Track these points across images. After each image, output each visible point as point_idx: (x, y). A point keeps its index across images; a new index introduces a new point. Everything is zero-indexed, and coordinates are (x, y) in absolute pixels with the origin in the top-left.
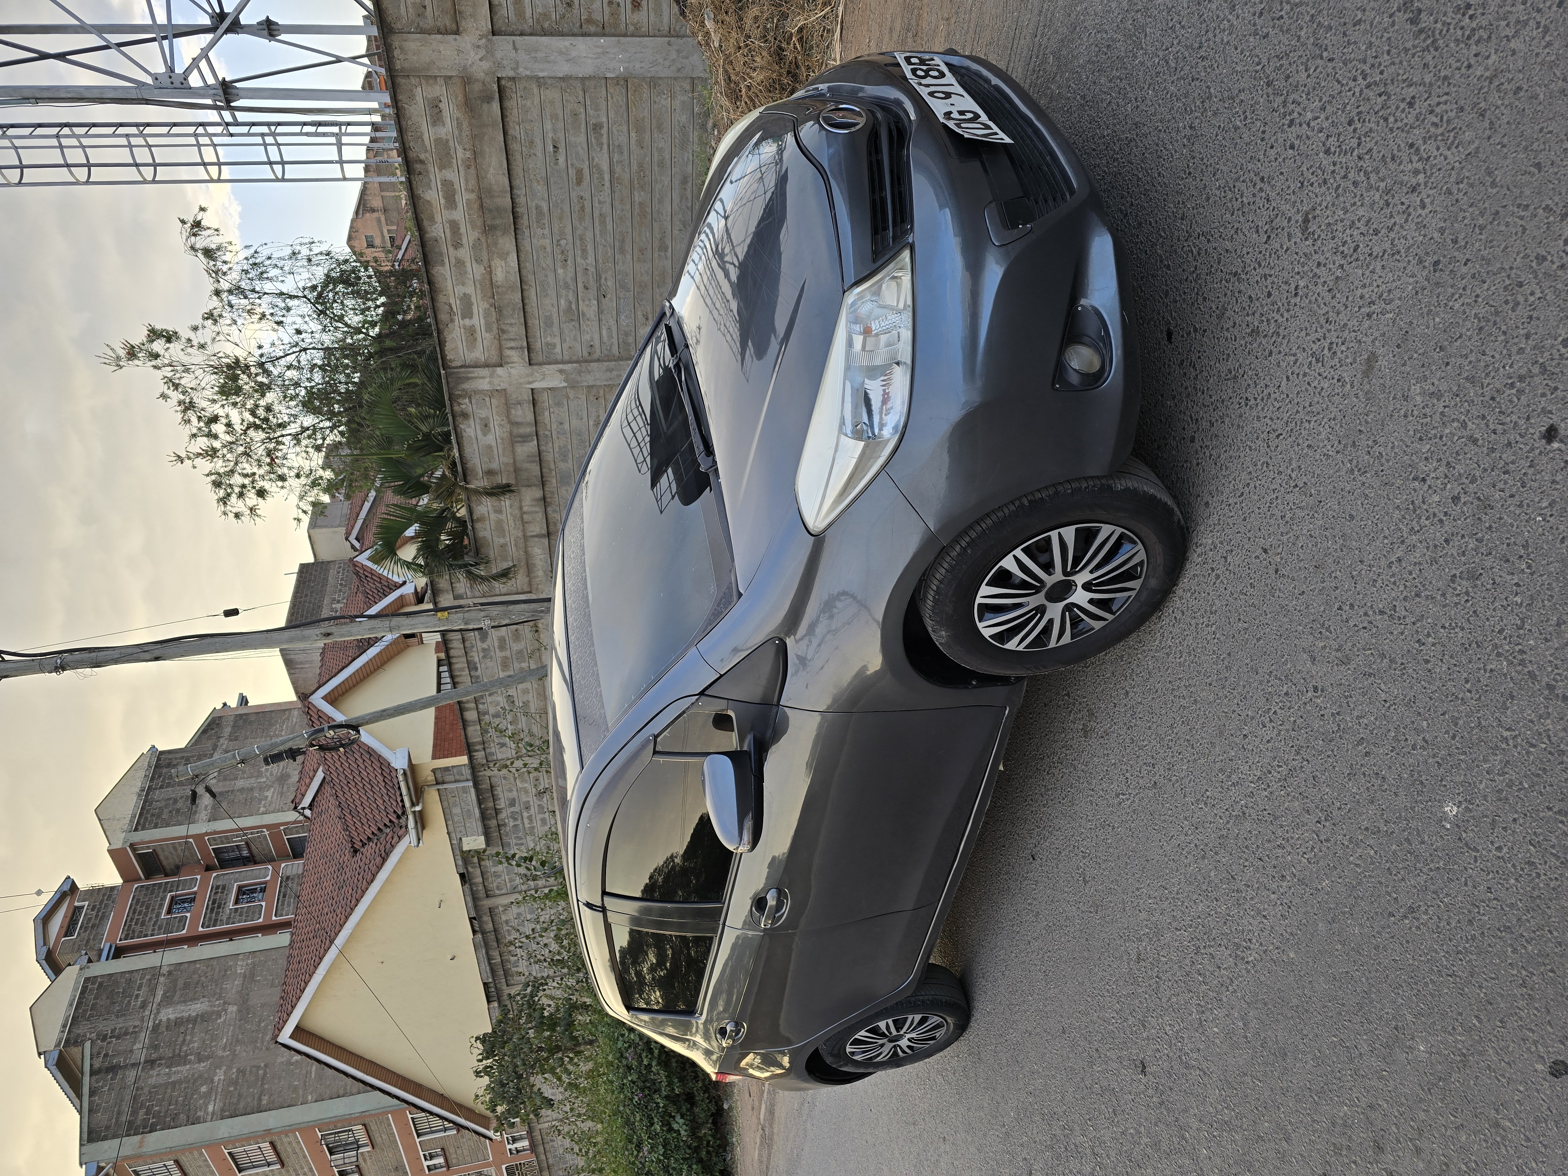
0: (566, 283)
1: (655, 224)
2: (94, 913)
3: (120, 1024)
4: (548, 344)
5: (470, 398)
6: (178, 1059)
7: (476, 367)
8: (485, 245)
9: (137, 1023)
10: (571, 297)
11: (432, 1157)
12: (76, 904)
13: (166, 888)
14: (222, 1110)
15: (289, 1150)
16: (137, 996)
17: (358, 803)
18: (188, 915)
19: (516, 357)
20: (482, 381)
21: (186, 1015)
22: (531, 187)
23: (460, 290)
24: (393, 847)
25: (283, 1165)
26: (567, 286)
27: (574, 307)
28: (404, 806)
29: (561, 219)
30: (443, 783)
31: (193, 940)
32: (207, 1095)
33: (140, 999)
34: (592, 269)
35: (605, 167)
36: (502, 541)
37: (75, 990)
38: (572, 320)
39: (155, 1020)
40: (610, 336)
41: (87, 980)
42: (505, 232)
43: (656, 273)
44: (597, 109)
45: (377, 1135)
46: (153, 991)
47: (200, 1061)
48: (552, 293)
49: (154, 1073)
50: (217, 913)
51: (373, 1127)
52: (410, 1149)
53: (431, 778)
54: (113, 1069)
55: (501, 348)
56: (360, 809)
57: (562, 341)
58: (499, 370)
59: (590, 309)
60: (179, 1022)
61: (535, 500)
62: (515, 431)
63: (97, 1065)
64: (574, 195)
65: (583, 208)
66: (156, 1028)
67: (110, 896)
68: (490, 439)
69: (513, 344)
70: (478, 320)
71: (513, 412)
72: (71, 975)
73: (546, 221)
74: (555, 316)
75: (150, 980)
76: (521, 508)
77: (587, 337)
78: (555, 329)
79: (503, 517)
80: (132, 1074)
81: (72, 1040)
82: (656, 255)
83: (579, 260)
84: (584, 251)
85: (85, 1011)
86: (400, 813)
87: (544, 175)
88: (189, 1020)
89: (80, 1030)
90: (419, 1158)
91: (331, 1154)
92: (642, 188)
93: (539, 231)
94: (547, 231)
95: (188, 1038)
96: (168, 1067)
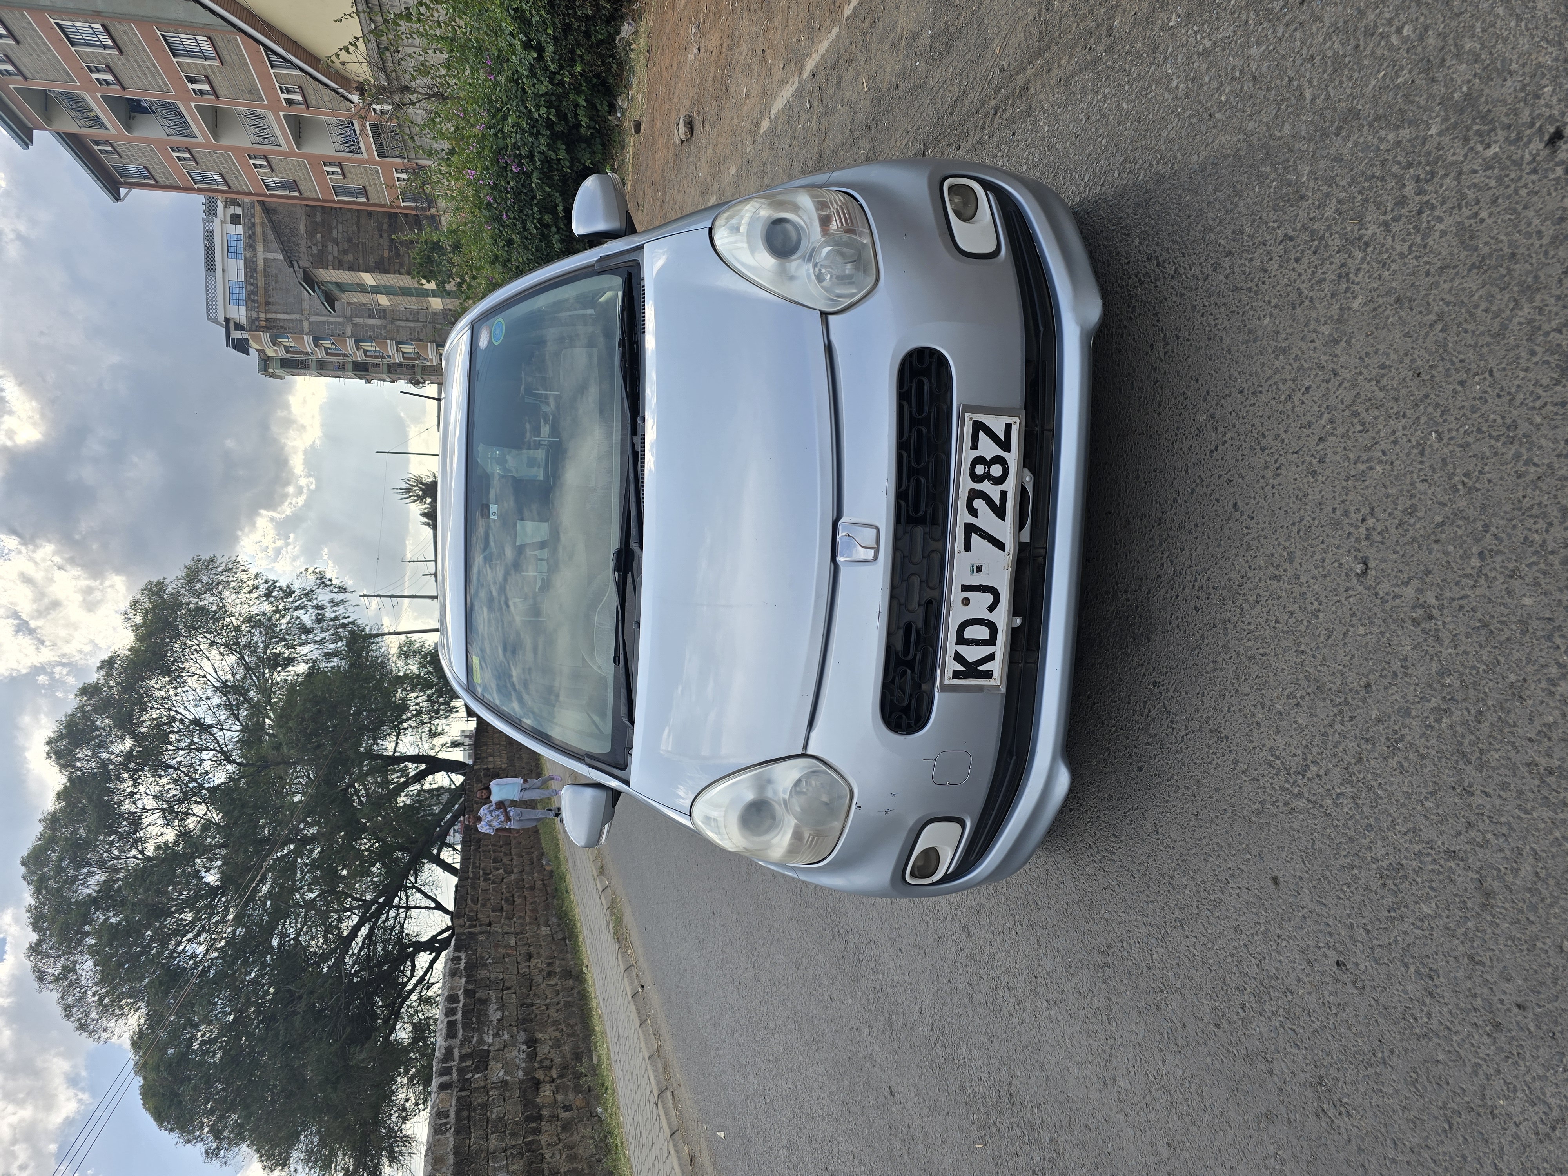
11: (288, 92)
15: (126, 38)
25: (121, 52)
45: (225, 52)
51: (220, 43)
52: (264, 77)
90: (274, 88)
91: (175, 55)
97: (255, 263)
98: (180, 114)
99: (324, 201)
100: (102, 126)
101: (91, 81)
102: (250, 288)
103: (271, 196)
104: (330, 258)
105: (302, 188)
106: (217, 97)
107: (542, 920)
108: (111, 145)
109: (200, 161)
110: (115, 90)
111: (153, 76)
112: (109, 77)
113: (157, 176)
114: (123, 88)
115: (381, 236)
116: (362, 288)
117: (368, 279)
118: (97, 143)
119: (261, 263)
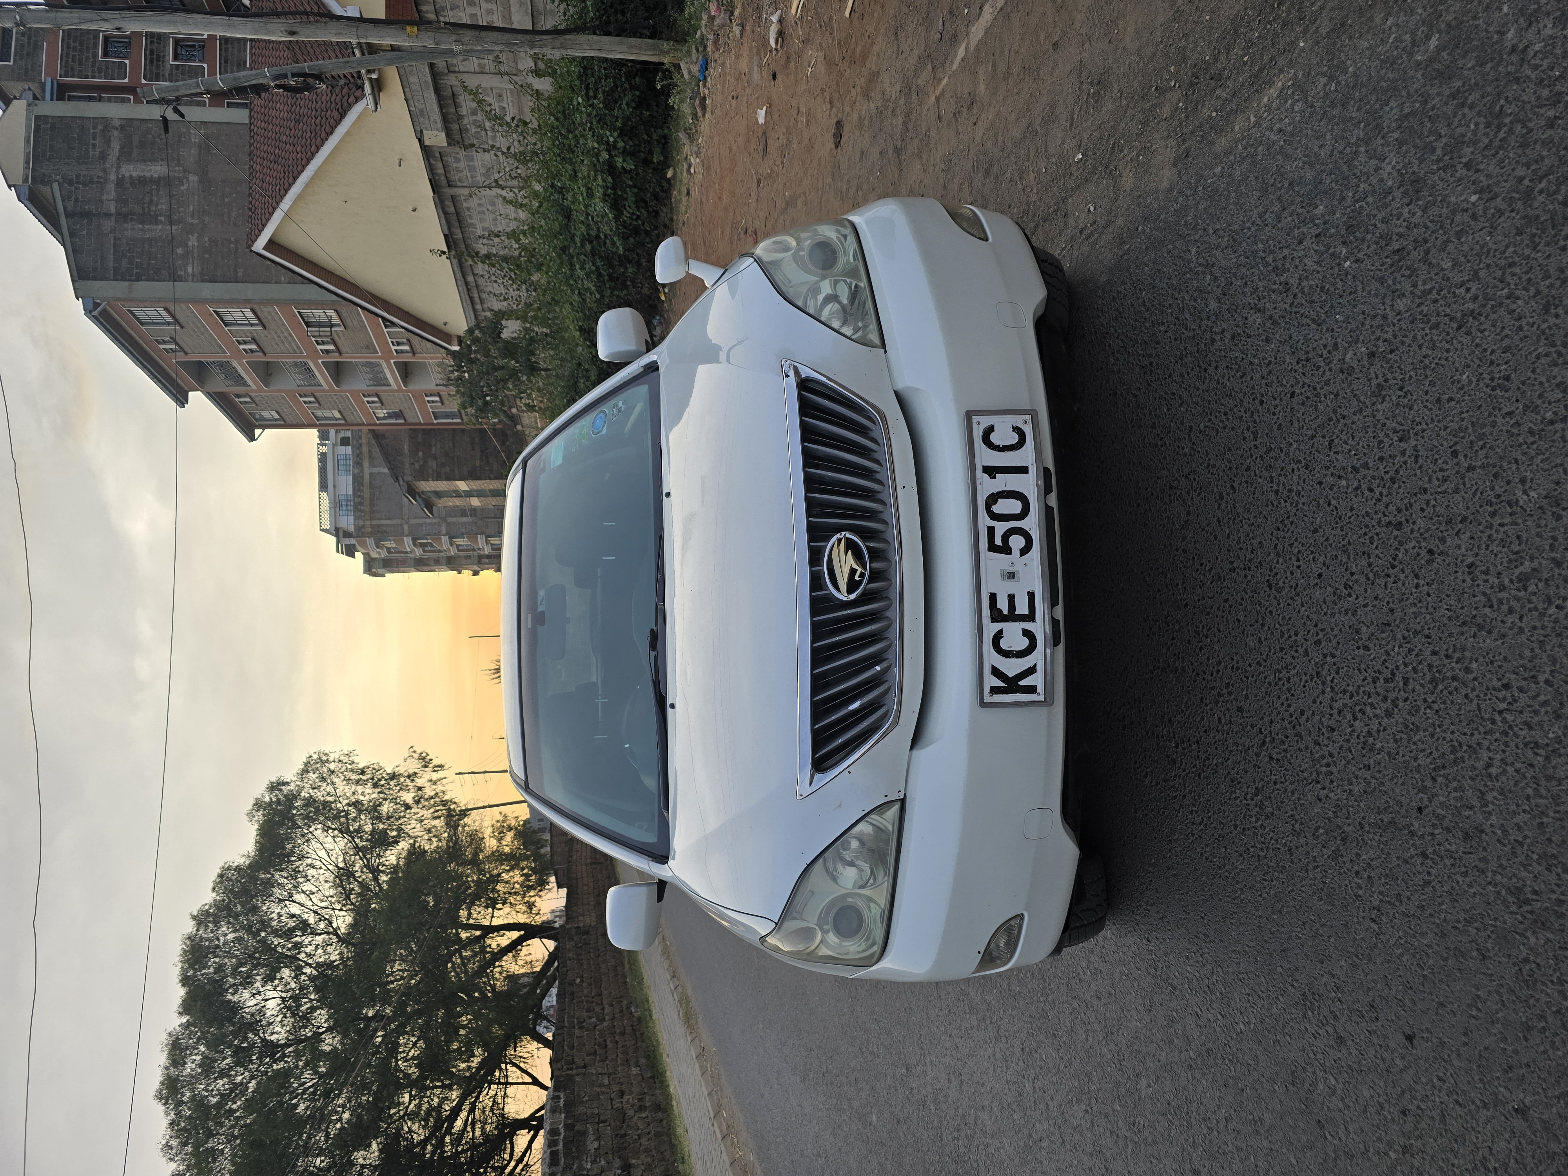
2: (25, 39)
3: (82, 171)
6: (149, 218)
9: (100, 173)
11: (398, 344)
14: (202, 274)
15: (269, 317)
16: (94, 146)
18: (127, 62)
21: (148, 175)
24: (350, 106)
25: (264, 327)
31: (138, 92)
32: (185, 257)
33: (98, 150)
37: (28, 126)
39: (118, 172)
41: (38, 118)
45: (348, 320)
46: (107, 143)
47: (171, 224)
49: (129, 226)
50: (158, 66)
51: (344, 314)
52: (379, 335)
54: (87, 215)
60: (142, 182)
63: (70, 208)
66: (120, 182)
72: (20, 109)
75: (103, 131)
80: (108, 224)
81: (38, 178)
85: (44, 150)
88: (152, 180)
89: (44, 170)
90: (387, 343)
91: (308, 326)
95: (155, 198)
96: (140, 223)
97: (362, 478)
98: (309, 370)
99: (425, 424)
100: (245, 384)
101: (239, 350)
102: (357, 500)
103: (380, 424)
104: (430, 471)
105: (406, 416)
106: (340, 354)
107: (632, 1062)
108: (250, 397)
109: (322, 403)
110: (259, 357)
111: (289, 343)
112: (254, 347)
113: (286, 418)
114: (265, 354)
115: (473, 449)
116: (458, 494)
117: (462, 486)
118: (238, 396)
119: (367, 477)
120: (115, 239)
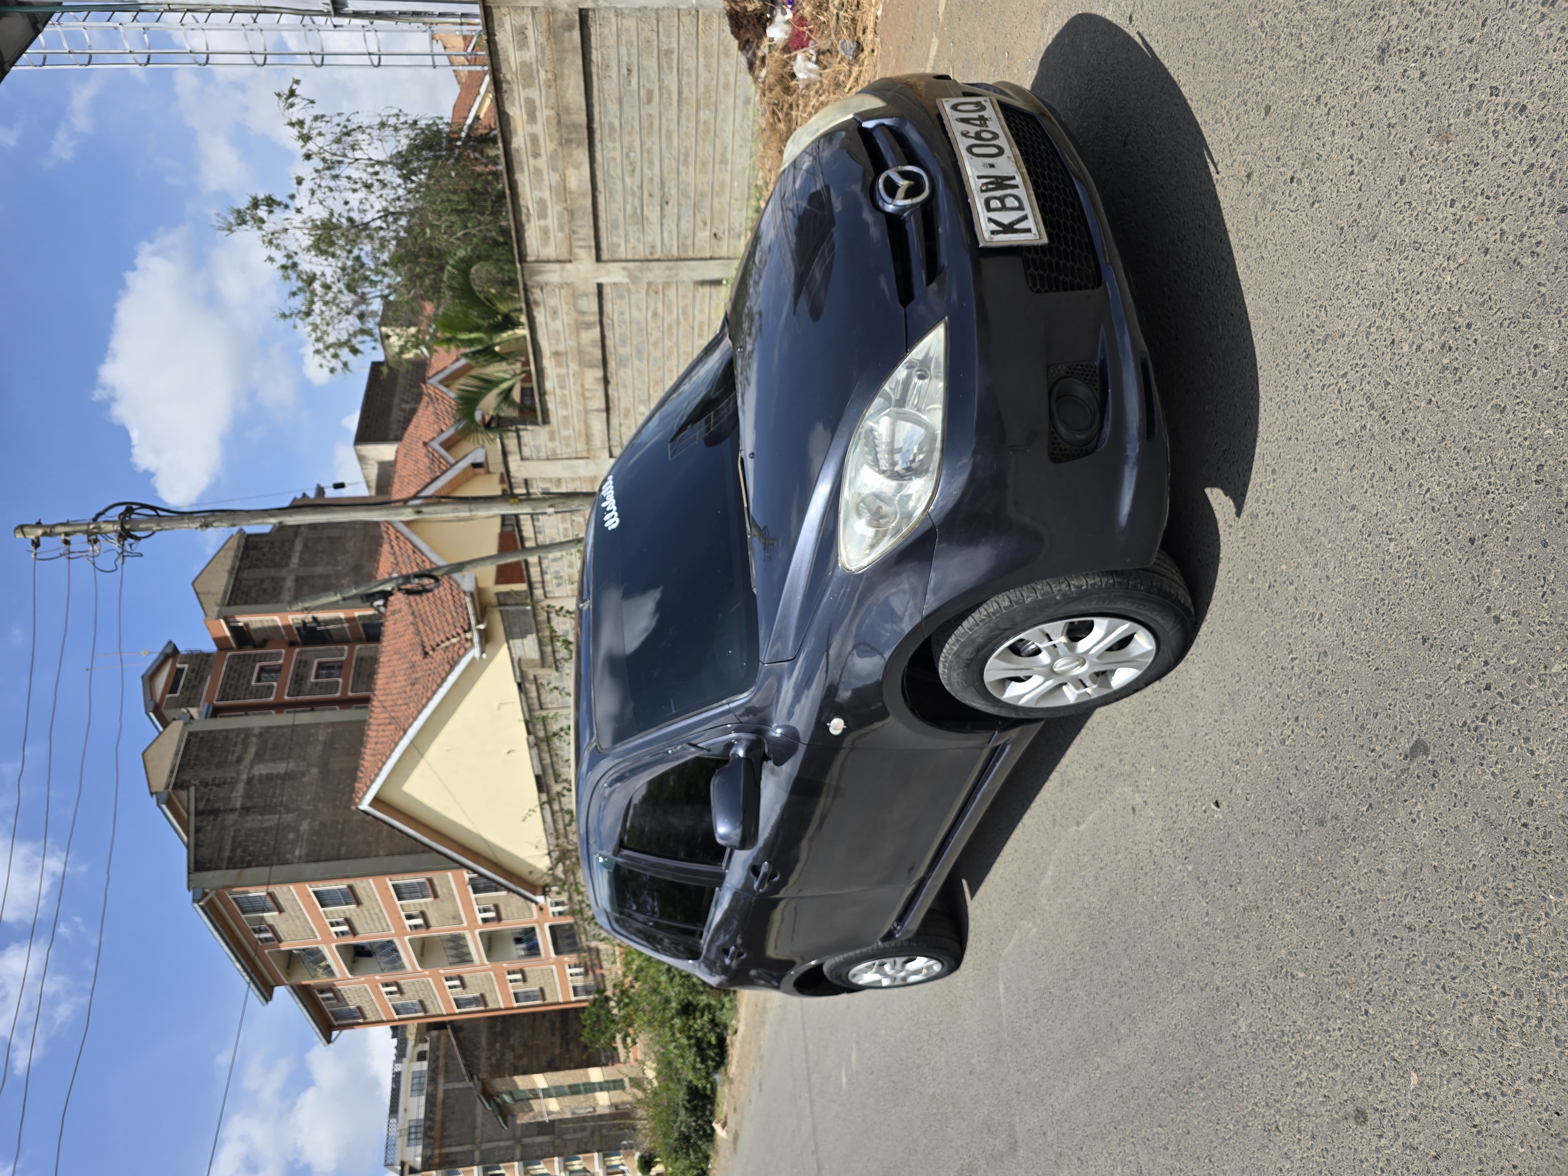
0: (632, 191)
1: (717, 141)
2: (194, 675)
3: (219, 774)
4: (613, 244)
5: (542, 289)
6: (268, 809)
7: (549, 261)
8: (560, 155)
9: (234, 775)
10: (637, 202)
11: (485, 910)
12: (178, 666)
13: (256, 658)
14: (307, 856)
15: (364, 893)
16: (233, 752)
17: (429, 614)
18: (275, 684)
19: (586, 256)
20: (553, 275)
21: (275, 771)
22: (605, 105)
23: (537, 194)
24: (460, 657)
26: (633, 194)
27: (639, 211)
28: (469, 624)
29: (630, 133)
30: (505, 605)
31: (279, 707)
32: (294, 842)
33: (236, 755)
34: (657, 179)
35: (674, 88)
36: (565, 413)
37: (180, 742)
38: (636, 223)
39: (249, 772)
40: (671, 238)
41: (190, 734)
42: (579, 144)
43: (716, 184)
44: (669, 36)
45: (438, 889)
46: (245, 749)
47: (288, 811)
48: (619, 198)
49: (249, 818)
50: (300, 685)
51: (436, 882)
52: (466, 902)
53: (494, 600)
54: (215, 812)
55: (571, 246)
56: (431, 619)
57: (627, 241)
58: (568, 266)
59: (653, 214)
60: (269, 778)
61: (597, 379)
62: (581, 318)
63: (201, 806)
64: (643, 113)
65: (651, 125)
66: (250, 781)
67: (206, 662)
68: (558, 325)
69: (582, 243)
70: (551, 222)
71: (580, 302)
72: (176, 727)
73: (617, 135)
74: (621, 219)
75: (244, 739)
76: (582, 385)
77: (649, 239)
78: (621, 231)
79: (567, 392)
80: (231, 818)
81: (179, 784)
82: (717, 168)
83: (646, 171)
84: (651, 163)
85: (189, 760)
86: (466, 628)
87: (617, 94)
88: (278, 776)
89: (186, 777)
90: (473, 911)
92: (708, 107)
93: (611, 145)
94: (618, 145)
95: (278, 791)
96: (262, 814)
97: (436, 1096)
98: (395, 949)
99: (505, 1009)
100: (330, 973)
101: (330, 934)
102: (428, 1124)
103: (461, 1014)
104: (507, 1064)
105: (487, 1001)
106: (428, 928)
108: (335, 991)
109: (404, 991)
110: (348, 939)
111: (379, 920)
112: (345, 928)
113: (366, 1015)
114: (355, 936)
115: (553, 1034)
116: (535, 1093)
117: (540, 1081)
118: (322, 991)
119: (440, 1095)
120: (236, 831)
